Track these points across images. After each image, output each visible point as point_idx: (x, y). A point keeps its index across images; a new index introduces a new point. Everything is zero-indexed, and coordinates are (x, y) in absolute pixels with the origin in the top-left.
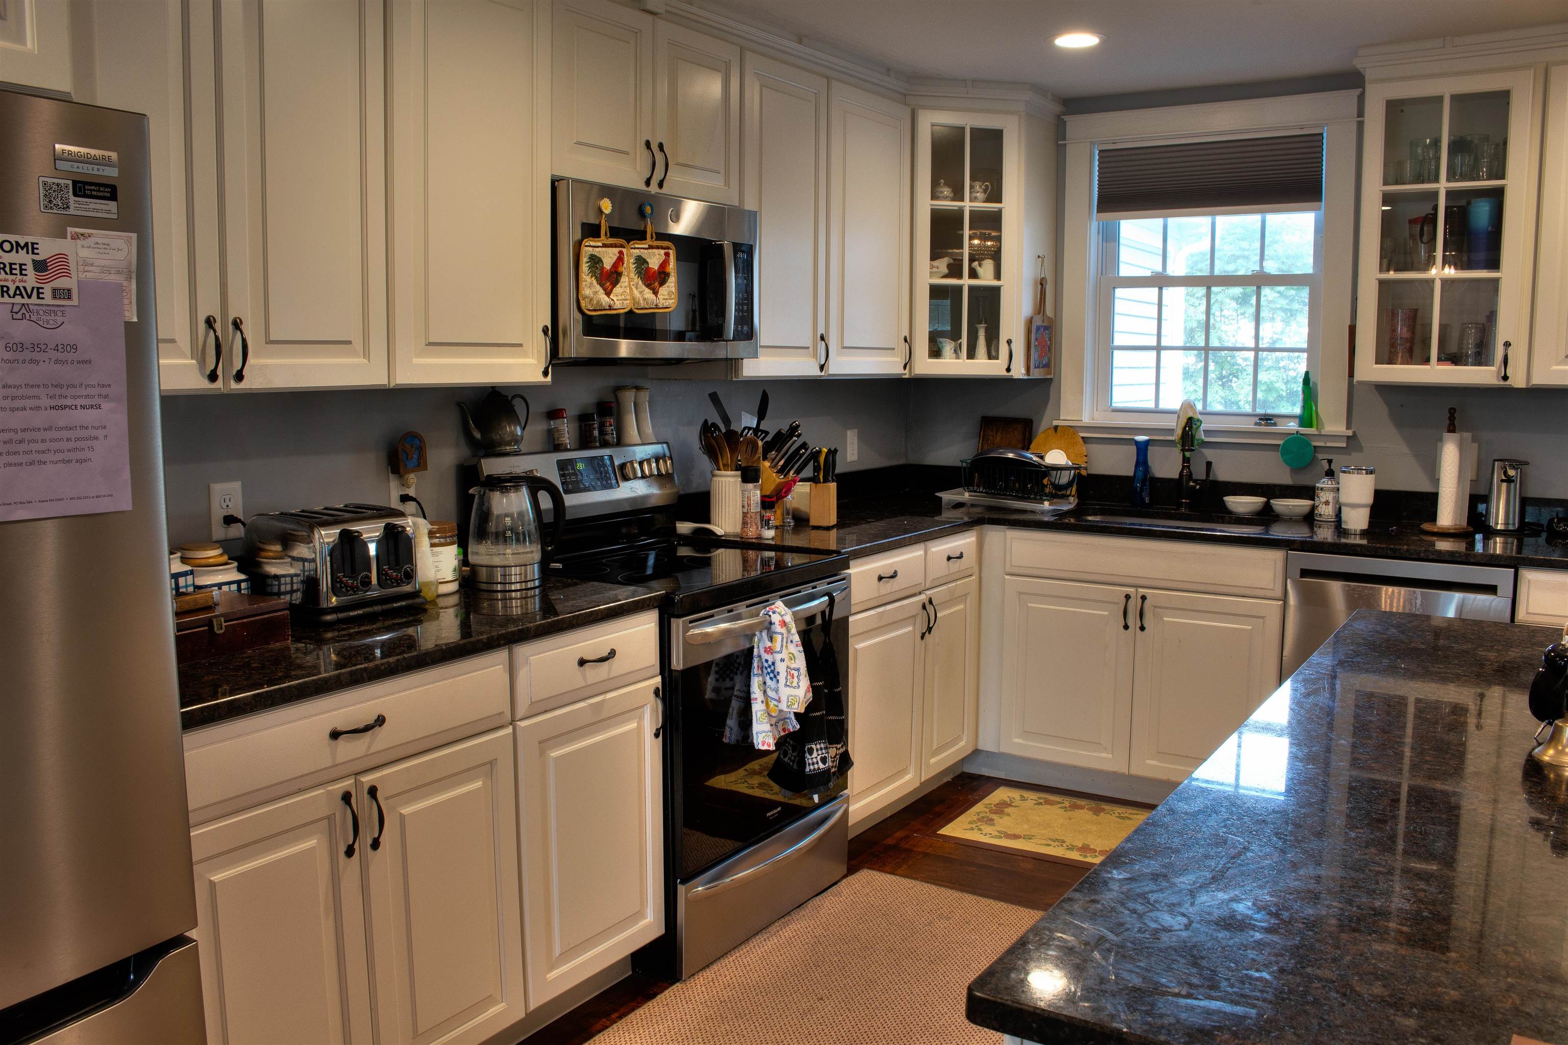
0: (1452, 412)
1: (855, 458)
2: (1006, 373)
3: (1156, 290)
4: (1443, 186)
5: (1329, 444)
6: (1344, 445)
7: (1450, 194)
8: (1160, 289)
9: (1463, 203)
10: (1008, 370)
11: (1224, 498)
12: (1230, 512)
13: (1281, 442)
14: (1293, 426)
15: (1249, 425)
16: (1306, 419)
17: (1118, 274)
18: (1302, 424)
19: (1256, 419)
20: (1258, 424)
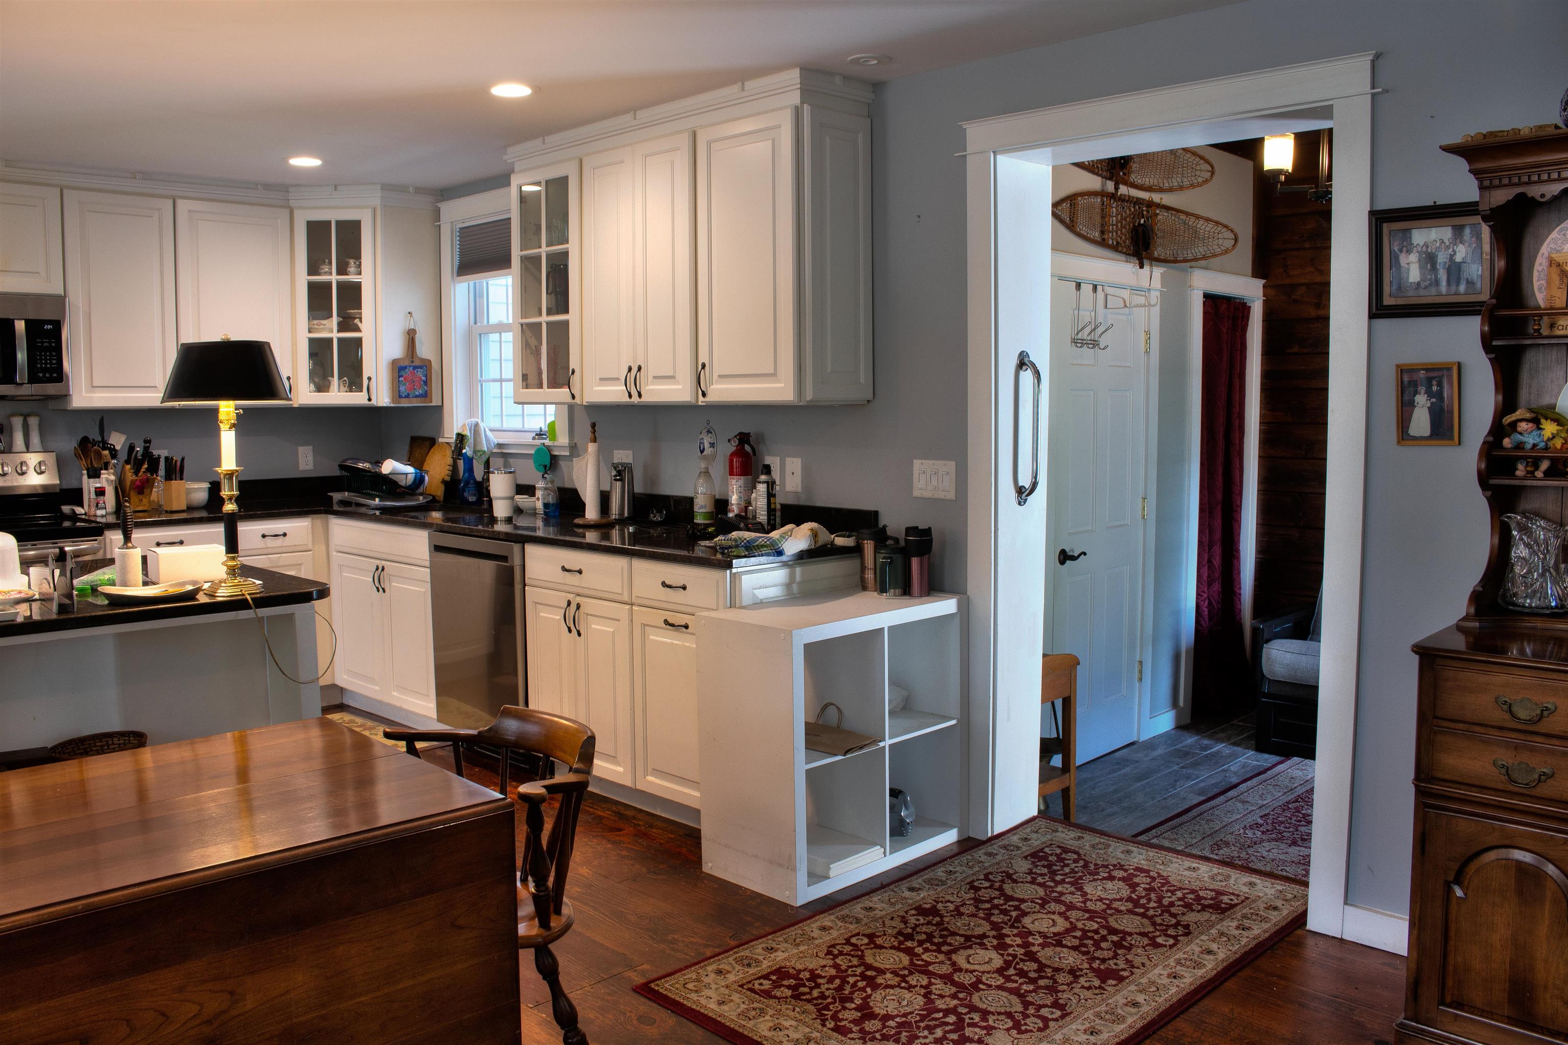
0: (592, 426)
1: (310, 466)
2: (368, 402)
3: (498, 334)
4: (544, 250)
5: (562, 454)
7: (549, 256)
8: (500, 334)
9: (558, 262)
10: (370, 400)
13: (533, 452)
15: (529, 439)
16: (551, 434)
17: (488, 322)
18: (550, 439)
19: (534, 434)
20: (534, 438)
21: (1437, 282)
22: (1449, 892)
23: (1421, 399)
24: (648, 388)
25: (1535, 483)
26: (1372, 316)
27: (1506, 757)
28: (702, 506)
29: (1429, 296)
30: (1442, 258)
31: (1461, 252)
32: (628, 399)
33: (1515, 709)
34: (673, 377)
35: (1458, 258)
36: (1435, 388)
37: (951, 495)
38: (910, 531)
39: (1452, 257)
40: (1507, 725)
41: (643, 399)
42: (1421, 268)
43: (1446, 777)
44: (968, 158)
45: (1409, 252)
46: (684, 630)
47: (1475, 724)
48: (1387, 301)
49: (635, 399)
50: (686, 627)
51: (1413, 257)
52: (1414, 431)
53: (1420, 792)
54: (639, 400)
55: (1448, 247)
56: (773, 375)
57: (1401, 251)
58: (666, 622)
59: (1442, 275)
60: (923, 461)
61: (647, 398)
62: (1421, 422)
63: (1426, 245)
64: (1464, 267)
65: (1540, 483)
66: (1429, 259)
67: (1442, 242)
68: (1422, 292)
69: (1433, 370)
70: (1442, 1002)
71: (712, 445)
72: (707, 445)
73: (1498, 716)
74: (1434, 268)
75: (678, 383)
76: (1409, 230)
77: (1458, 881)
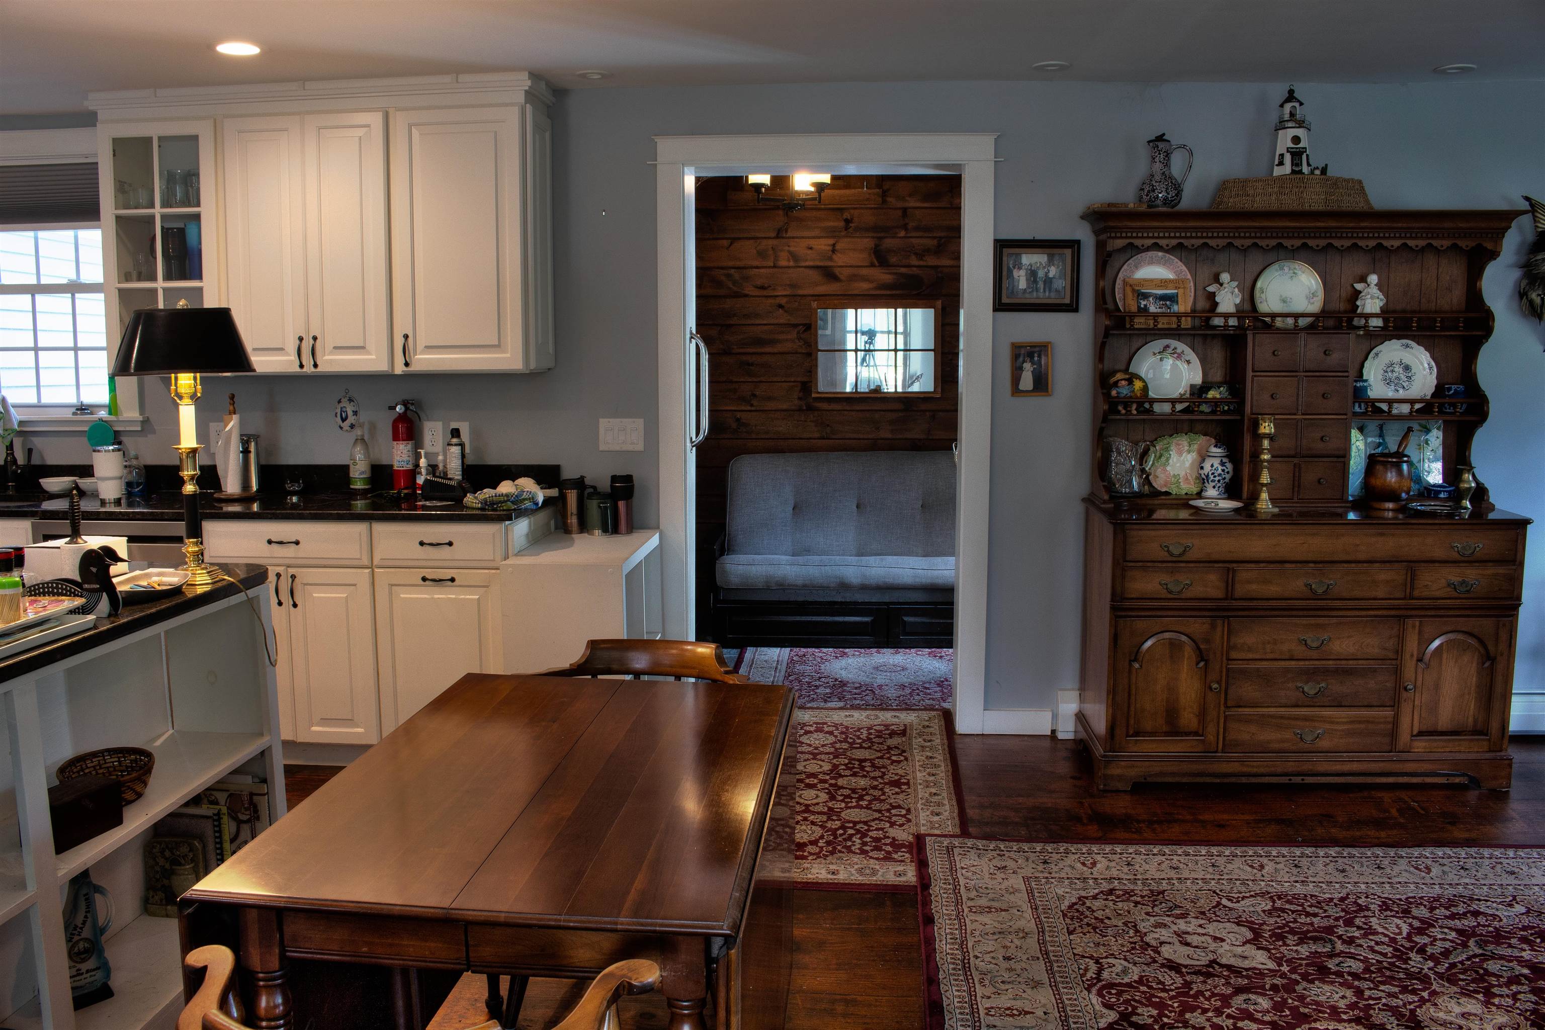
0: (232, 397)
4: (158, 211)
5: (128, 429)
6: (139, 429)
7: (164, 218)
9: (181, 225)
11: (40, 480)
12: (46, 492)
13: (86, 429)
14: (103, 414)
15: (68, 414)
16: (112, 408)
18: (110, 413)
19: (74, 410)
20: (74, 414)
21: (1037, 290)
22: (1130, 665)
23: (1028, 366)
24: (327, 357)
25: (1131, 417)
26: (995, 310)
27: (1165, 578)
28: (359, 472)
29: (1032, 298)
30: (1041, 274)
31: (1053, 272)
32: (298, 369)
33: (1171, 548)
34: (363, 348)
35: (1051, 275)
36: (1036, 359)
37: (640, 447)
38: (614, 479)
39: (1047, 274)
40: (1166, 559)
41: (319, 369)
42: (1027, 280)
43: (1133, 596)
44: (658, 167)
45: (1020, 268)
46: (450, 583)
47: (1148, 562)
48: (1005, 300)
49: (309, 369)
50: (453, 580)
51: (1022, 273)
52: (1021, 387)
53: (1113, 608)
54: (313, 369)
55: (1044, 267)
56: (497, 347)
57: (1014, 268)
58: (424, 579)
59: (1041, 285)
60: (611, 420)
61: (322, 368)
62: (1027, 381)
63: (1031, 265)
64: (1054, 280)
65: (1135, 417)
66: (1032, 274)
67: (1041, 264)
68: (1027, 296)
69: (1035, 346)
70: (1128, 736)
71: (355, 413)
72: (350, 413)
73: (1163, 555)
74: (1035, 281)
75: (369, 353)
76: (1020, 254)
77: (1136, 660)
